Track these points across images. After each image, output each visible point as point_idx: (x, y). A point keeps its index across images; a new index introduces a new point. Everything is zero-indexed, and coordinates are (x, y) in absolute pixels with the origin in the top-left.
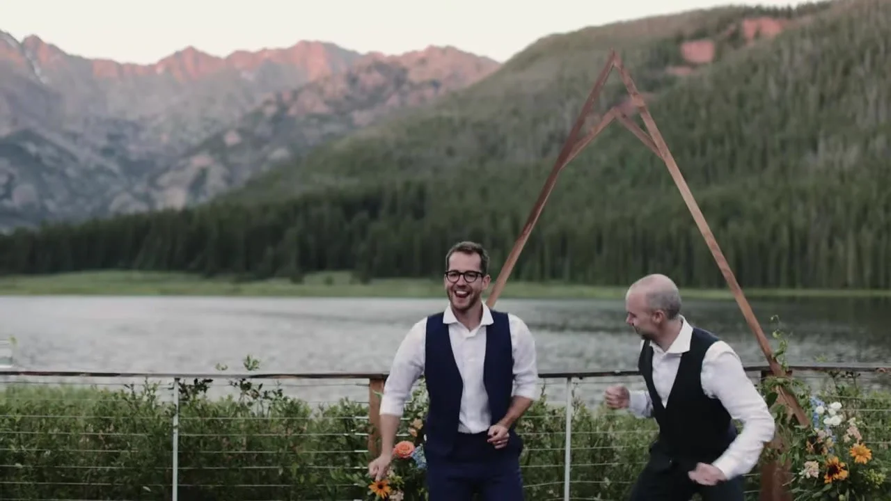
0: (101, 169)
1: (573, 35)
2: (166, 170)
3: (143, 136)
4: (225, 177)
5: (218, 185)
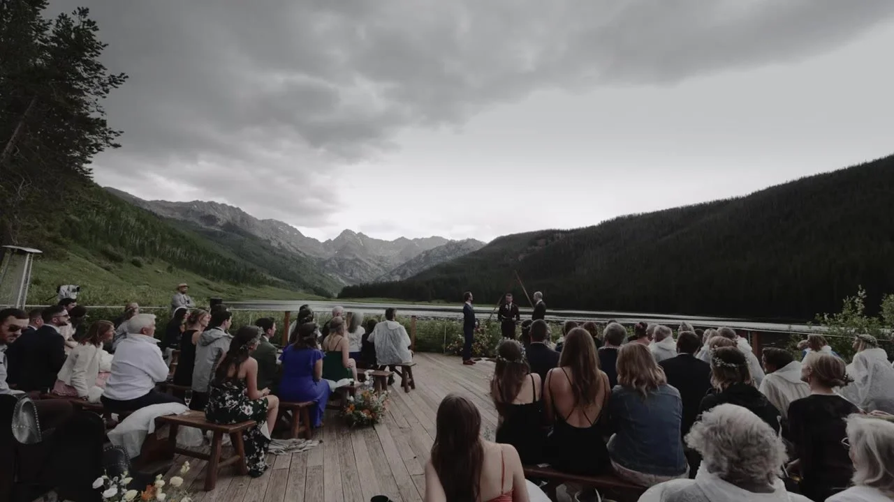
0: (376, 269)
1: (507, 237)
2: (394, 270)
3: (388, 261)
4: (411, 273)
5: (409, 275)
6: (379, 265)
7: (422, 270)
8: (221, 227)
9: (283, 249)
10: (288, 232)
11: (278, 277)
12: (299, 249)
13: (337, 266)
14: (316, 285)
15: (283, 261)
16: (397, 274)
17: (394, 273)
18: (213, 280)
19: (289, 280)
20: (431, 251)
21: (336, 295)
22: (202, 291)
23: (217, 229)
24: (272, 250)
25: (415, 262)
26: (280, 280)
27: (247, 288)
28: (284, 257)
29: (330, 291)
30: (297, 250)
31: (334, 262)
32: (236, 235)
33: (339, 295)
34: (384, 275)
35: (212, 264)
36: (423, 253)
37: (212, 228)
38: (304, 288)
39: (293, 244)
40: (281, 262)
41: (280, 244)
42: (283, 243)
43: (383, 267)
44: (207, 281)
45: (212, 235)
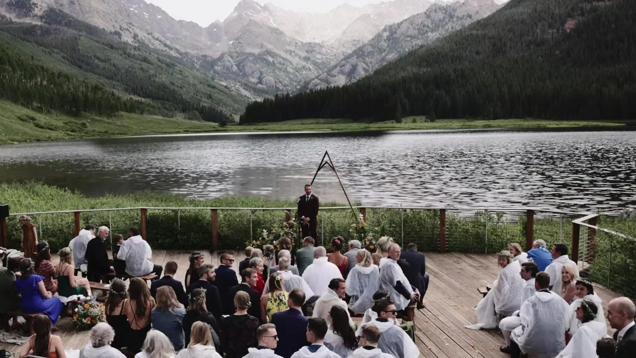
0: (303, 68)
2: (335, 67)
3: (324, 50)
4: (364, 69)
5: (361, 73)
6: (307, 59)
7: (385, 63)
8: (41, 18)
9: (142, 45)
10: (146, 15)
11: (139, 96)
12: (168, 43)
13: (235, 68)
14: (202, 104)
15: (145, 65)
16: (342, 72)
17: (335, 72)
18: (39, 110)
19: (158, 99)
20: (399, 25)
21: (237, 118)
22: (28, 130)
23: (34, 23)
24: (123, 49)
25: (370, 49)
26: (143, 100)
27: (93, 120)
28: (145, 60)
29: (226, 111)
30: (165, 45)
31: (229, 61)
32: (65, 28)
33: (241, 118)
34: (317, 77)
35: (36, 83)
36: (385, 30)
37: (27, 20)
38: (184, 111)
39: (157, 35)
40: (142, 69)
41: (135, 36)
42: (142, 35)
43: (315, 64)
44: (32, 113)
45: (28, 32)
